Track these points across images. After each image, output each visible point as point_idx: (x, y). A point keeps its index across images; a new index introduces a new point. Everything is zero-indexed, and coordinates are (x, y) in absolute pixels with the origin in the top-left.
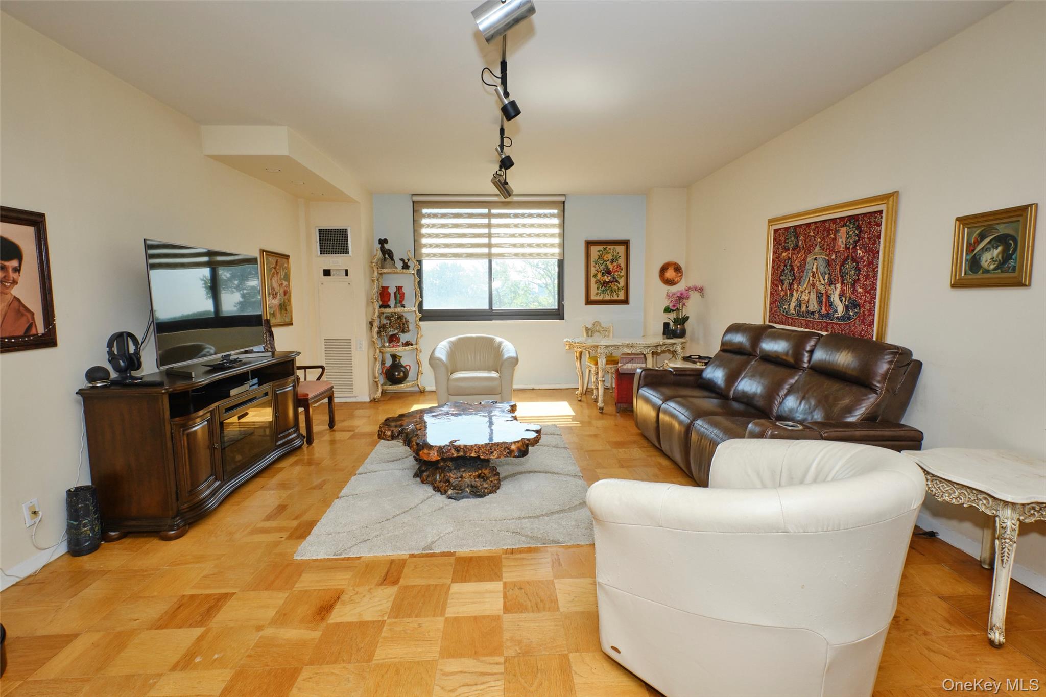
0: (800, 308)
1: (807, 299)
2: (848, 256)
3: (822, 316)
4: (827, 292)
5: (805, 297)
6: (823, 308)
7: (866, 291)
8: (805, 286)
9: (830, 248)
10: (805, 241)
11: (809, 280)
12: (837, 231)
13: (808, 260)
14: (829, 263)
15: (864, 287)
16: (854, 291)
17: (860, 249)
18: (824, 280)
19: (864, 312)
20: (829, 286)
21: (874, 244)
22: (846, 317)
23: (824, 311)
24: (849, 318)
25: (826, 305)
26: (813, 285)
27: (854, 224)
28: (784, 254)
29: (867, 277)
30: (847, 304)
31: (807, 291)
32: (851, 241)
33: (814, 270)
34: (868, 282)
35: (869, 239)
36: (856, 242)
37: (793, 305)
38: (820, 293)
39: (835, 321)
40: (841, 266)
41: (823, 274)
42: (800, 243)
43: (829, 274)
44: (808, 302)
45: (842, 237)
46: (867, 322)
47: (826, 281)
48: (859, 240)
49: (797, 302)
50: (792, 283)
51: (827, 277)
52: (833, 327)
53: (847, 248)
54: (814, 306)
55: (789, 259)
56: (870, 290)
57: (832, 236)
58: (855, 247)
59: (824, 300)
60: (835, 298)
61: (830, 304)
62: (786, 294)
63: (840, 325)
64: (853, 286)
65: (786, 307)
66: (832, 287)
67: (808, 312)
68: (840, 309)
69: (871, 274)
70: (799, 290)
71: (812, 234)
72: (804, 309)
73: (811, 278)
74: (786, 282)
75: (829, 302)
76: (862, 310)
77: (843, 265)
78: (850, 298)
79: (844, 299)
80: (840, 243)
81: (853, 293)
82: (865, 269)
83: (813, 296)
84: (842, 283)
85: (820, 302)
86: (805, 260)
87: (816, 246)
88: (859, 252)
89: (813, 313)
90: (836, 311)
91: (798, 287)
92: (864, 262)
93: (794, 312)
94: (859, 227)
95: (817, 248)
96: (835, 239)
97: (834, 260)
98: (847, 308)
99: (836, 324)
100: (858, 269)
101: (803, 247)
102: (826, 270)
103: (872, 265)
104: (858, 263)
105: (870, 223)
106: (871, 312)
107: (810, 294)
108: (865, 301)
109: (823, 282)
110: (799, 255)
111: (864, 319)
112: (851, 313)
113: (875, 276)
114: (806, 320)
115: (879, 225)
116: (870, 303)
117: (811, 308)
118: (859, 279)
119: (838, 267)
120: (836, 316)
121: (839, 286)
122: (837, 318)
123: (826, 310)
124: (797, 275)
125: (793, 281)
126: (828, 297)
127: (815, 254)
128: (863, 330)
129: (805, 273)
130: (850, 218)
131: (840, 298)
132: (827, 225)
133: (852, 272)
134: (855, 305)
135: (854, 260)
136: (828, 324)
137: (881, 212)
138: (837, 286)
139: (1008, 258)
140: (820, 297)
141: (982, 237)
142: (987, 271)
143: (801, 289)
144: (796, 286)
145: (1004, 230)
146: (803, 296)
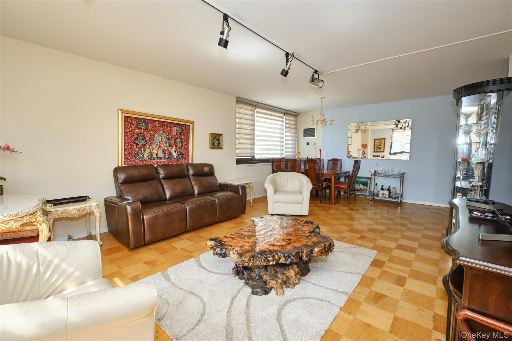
0: (152, 156)
1: (156, 152)
2: (178, 137)
3: (166, 159)
4: (168, 150)
5: (155, 151)
6: (167, 156)
7: (186, 149)
8: (155, 146)
9: (169, 133)
10: (153, 128)
11: (157, 144)
12: (171, 127)
13: (156, 135)
14: (168, 139)
15: (185, 148)
16: (181, 149)
17: (183, 136)
18: (166, 145)
19: (185, 156)
20: (169, 147)
21: (188, 135)
22: (178, 158)
24: (179, 158)
25: (168, 154)
26: (160, 146)
27: (179, 127)
28: (137, 130)
29: (186, 145)
30: (178, 153)
31: (156, 149)
32: (179, 132)
33: (160, 140)
34: (186, 147)
35: (186, 133)
36: (181, 133)
37: (146, 155)
38: (164, 150)
40: (174, 140)
41: (166, 143)
42: (150, 127)
43: (169, 142)
44: (157, 153)
45: (174, 130)
46: (187, 159)
47: (168, 145)
48: (182, 133)
49: (149, 153)
50: (145, 145)
51: (168, 144)
52: (172, 162)
53: (177, 134)
54: (161, 154)
55: (141, 133)
56: (187, 149)
57: (169, 129)
58: (180, 135)
59: (167, 152)
60: (173, 151)
61: (170, 154)
62: (141, 150)
63: (175, 161)
64: (181, 147)
65: (141, 156)
66: (171, 147)
67: (157, 158)
68: (175, 156)
69: (187, 144)
70: (151, 148)
71: (157, 125)
72: (154, 156)
73: (158, 144)
74: (140, 145)
75: (169, 153)
76: (185, 155)
77: (176, 139)
78: (180, 152)
79: (177, 152)
80: (173, 132)
82: (185, 142)
83: (160, 151)
84: (176, 146)
85: (165, 153)
86: (154, 135)
87: (160, 130)
88: (182, 136)
89: (160, 158)
90: (173, 156)
91: (150, 147)
92: (185, 140)
93: (148, 158)
94: (182, 128)
95: (161, 132)
96: (170, 130)
97: (172, 138)
98: (178, 155)
99: (174, 161)
100: (182, 142)
101: (152, 129)
102: (167, 141)
103: (187, 141)
104: (182, 140)
105: (186, 128)
106: (188, 156)
107: (158, 150)
108: (186, 153)
109: (166, 146)
110: (149, 133)
111: (186, 158)
112: (180, 157)
113: (189, 145)
114: (156, 161)
115: (189, 129)
116: (187, 153)
117: (159, 156)
118: (183, 146)
119: (173, 140)
120: (173, 158)
121: (174, 147)
122: (174, 159)
123: (168, 156)
124: (149, 141)
125: (146, 144)
126: (169, 151)
127: (160, 134)
128: (185, 162)
129: (154, 141)
130: (178, 124)
131: (175, 152)
132: (166, 124)
133: (180, 143)
134: (182, 154)
135: (180, 139)
136: (169, 161)
137: (189, 126)
138: (173, 147)
139: (219, 143)
140: (164, 151)
141: (214, 138)
142: (216, 146)
143: (151, 147)
144: (148, 146)
145: (218, 138)
146: (154, 151)
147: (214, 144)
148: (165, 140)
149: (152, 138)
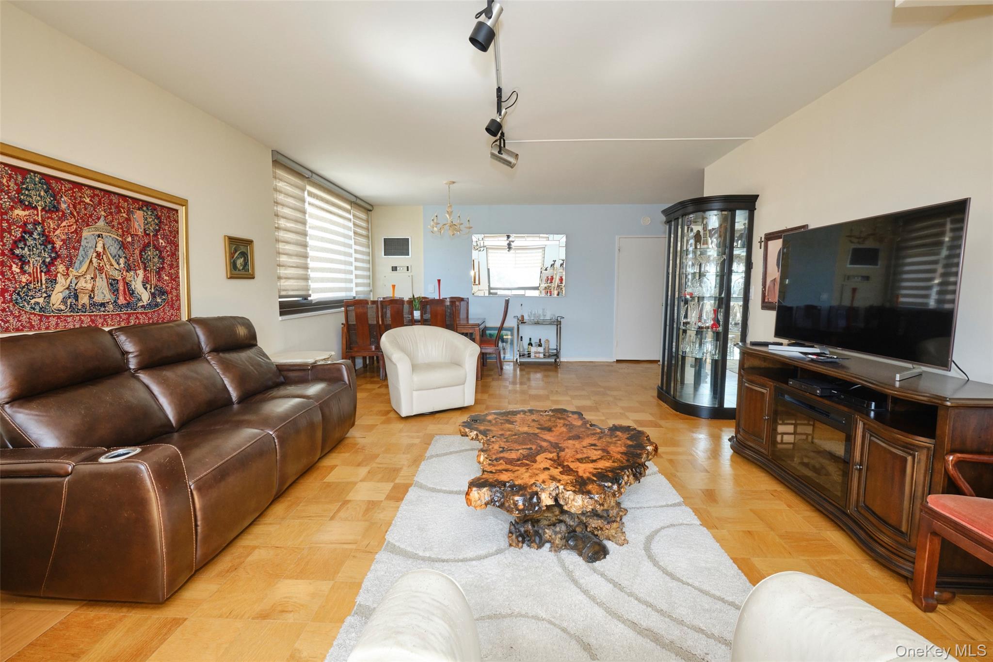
0: (77, 300)
1: (89, 286)
2: (149, 243)
3: (121, 307)
4: (124, 279)
5: (85, 284)
6: (121, 298)
7: (171, 279)
8: (84, 268)
9: (125, 228)
10: (75, 207)
11: (91, 261)
12: (129, 212)
13: (86, 233)
14: (123, 246)
15: (170, 275)
16: (160, 279)
17: (162, 239)
18: (118, 264)
19: (172, 298)
20: (127, 271)
21: (175, 237)
22: (153, 305)
23: (122, 301)
24: (157, 305)
25: (125, 293)
26: (101, 269)
27: (152, 212)
28: (20, 213)
29: (171, 266)
30: (153, 291)
31: (88, 277)
32: (151, 228)
33: (100, 249)
34: (172, 271)
35: (171, 232)
36: (157, 231)
37: (56, 298)
38: (114, 280)
39: (140, 311)
40: (141, 252)
41: (117, 258)
42: (63, 206)
43: (125, 257)
44: (93, 291)
45: (139, 221)
46: (176, 307)
47: (122, 265)
48: (159, 230)
49: (67, 292)
50: (52, 263)
51: (122, 261)
52: (137, 318)
53: (146, 234)
54: (103, 294)
55: (36, 223)
56: (175, 278)
57: (124, 215)
58: (156, 235)
59: (121, 288)
60: (137, 285)
61: (130, 292)
62: (37, 280)
63: (146, 314)
64: (158, 273)
65: (41, 300)
66: (132, 273)
67: (94, 305)
68: (146, 297)
69: (175, 264)
70: (71, 275)
71: (87, 200)
72: (84, 299)
73: (95, 260)
74: (35, 262)
75: (129, 291)
76: (170, 296)
77: (143, 249)
78: (156, 285)
79: (149, 287)
80: (136, 225)
81: (159, 281)
82: (169, 258)
83: (102, 284)
84: (145, 270)
85: (115, 291)
86: (78, 233)
87: (99, 219)
88: (161, 241)
89: (103, 305)
90: (140, 300)
91: (68, 269)
92: (167, 251)
93: (63, 307)
94: (158, 217)
95: (101, 223)
96: (128, 220)
97: (132, 244)
98: (153, 295)
99: (141, 313)
100: (161, 257)
101: (72, 213)
102: (120, 252)
103: (174, 255)
104: (161, 252)
105: (169, 217)
106: (178, 297)
107: (95, 281)
108: (172, 288)
109: (117, 266)
110: (64, 224)
111: (173, 304)
112: (159, 300)
113: (178, 266)
114: (90, 316)
115: (177, 222)
116: (176, 290)
117: (98, 299)
118: (163, 268)
119: (137, 252)
120: (140, 304)
121: (141, 273)
122: (143, 306)
123: (125, 299)
124: (64, 252)
125: (53, 260)
126: (127, 284)
127: (97, 229)
128: (172, 315)
129: (81, 252)
130: (147, 204)
131: (144, 285)
132: (115, 199)
133: (156, 260)
134: (162, 293)
135: (156, 248)
136: (129, 315)
137: (177, 211)
138: (138, 272)
139: (246, 264)
140: (113, 284)
141: (236, 251)
142: (239, 270)
143: (73, 272)
144: (61, 268)
145: (243, 249)
146: (82, 284)
147: (234, 265)
148: (114, 249)
149: (74, 242)
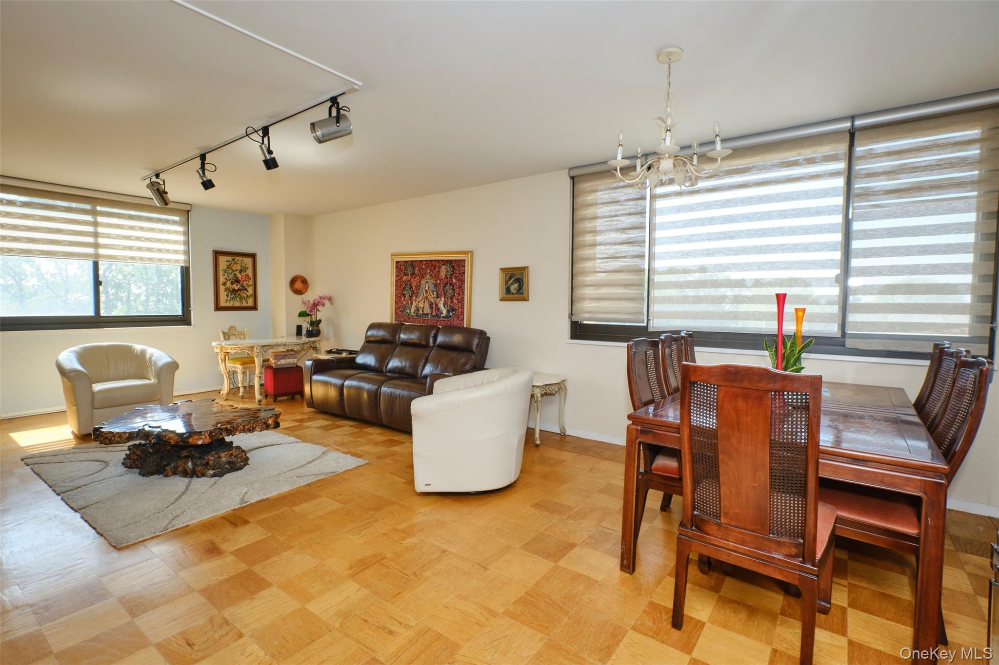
0: (418, 312)
1: (422, 306)
2: (447, 282)
3: (434, 316)
4: (435, 302)
5: (421, 305)
7: (459, 302)
8: (421, 298)
9: (437, 276)
10: (419, 270)
11: (423, 294)
12: (440, 267)
13: (422, 282)
14: (436, 285)
15: (458, 299)
16: (452, 302)
17: (454, 278)
18: (433, 295)
20: (437, 298)
21: (462, 277)
22: (446, 317)
23: (434, 313)
24: (450, 317)
25: (435, 310)
26: (427, 298)
27: (450, 265)
28: (405, 278)
29: (459, 294)
30: (448, 309)
31: (422, 301)
32: (449, 274)
33: (427, 288)
34: (459, 297)
35: (459, 274)
36: (452, 274)
37: (413, 310)
38: (431, 303)
39: (441, 319)
41: (433, 292)
42: (416, 271)
44: (423, 308)
45: (444, 271)
46: (460, 319)
47: (435, 295)
49: (415, 308)
50: (412, 296)
51: (435, 293)
52: (440, 323)
53: (447, 278)
54: (427, 310)
55: (408, 281)
56: (461, 301)
57: (437, 270)
58: (451, 277)
59: (434, 307)
60: (441, 306)
61: (438, 309)
62: (407, 303)
63: (444, 321)
64: (451, 299)
65: (408, 311)
67: (424, 314)
68: (444, 312)
69: (461, 293)
71: (424, 267)
72: (421, 312)
73: (425, 293)
74: (407, 296)
76: (457, 312)
77: (444, 286)
78: (450, 306)
79: (446, 306)
80: (442, 274)
81: (451, 303)
82: (458, 290)
83: (427, 304)
84: (445, 297)
85: (431, 308)
86: (420, 282)
88: (453, 280)
89: (427, 314)
90: (442, 313)
91: (416, 298)
92: (457, 286)
93: (414, 314)
94: (453, 267)
95: (428, 276)
96: (439, 272)
97: (440, 284)
98: (448, 311)
100: (454, 290)
101: (418, 274)
103: (461, 287)
104: (453, 286)
105: (459, 265)
106: (462, 313)
107: (424, 303)
108: (459, 307)
111: (458, 317)
112: (451, 314)
113: (463, 294)
115: (464, 267)
116: (461, 308)
117: (425, 312)
118: (454, 295)
119: (442, 288)
120: (442, 315)
121: (443, 298)
122: (443, 317)
123: (436, 313)
124: (415, 291)
125: (412, 294)
126: (437, 305)
127: (426, 279)
128: (458, 323)
129: (420, 291)
130: (448, 261)
131: (444, 305)
132: (434, 263)
133: (450, 291)
134: (453, 310)
135: (451, 285)
136: (437, 320)
137: (465, 260)
138: (441, 298)
139: (520, 288)
140: (431, 305)
141: (510, 278)
142: (513, 294)
143: (418, 300)
144: (414, 298)
145: (518, 276)
146: (420, 305)
147: (508, 291)
148: (432, 288)
149: (418, 287)
